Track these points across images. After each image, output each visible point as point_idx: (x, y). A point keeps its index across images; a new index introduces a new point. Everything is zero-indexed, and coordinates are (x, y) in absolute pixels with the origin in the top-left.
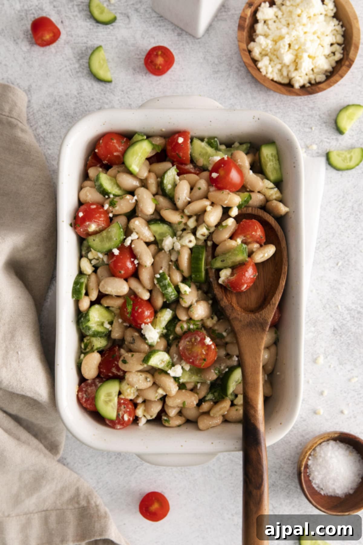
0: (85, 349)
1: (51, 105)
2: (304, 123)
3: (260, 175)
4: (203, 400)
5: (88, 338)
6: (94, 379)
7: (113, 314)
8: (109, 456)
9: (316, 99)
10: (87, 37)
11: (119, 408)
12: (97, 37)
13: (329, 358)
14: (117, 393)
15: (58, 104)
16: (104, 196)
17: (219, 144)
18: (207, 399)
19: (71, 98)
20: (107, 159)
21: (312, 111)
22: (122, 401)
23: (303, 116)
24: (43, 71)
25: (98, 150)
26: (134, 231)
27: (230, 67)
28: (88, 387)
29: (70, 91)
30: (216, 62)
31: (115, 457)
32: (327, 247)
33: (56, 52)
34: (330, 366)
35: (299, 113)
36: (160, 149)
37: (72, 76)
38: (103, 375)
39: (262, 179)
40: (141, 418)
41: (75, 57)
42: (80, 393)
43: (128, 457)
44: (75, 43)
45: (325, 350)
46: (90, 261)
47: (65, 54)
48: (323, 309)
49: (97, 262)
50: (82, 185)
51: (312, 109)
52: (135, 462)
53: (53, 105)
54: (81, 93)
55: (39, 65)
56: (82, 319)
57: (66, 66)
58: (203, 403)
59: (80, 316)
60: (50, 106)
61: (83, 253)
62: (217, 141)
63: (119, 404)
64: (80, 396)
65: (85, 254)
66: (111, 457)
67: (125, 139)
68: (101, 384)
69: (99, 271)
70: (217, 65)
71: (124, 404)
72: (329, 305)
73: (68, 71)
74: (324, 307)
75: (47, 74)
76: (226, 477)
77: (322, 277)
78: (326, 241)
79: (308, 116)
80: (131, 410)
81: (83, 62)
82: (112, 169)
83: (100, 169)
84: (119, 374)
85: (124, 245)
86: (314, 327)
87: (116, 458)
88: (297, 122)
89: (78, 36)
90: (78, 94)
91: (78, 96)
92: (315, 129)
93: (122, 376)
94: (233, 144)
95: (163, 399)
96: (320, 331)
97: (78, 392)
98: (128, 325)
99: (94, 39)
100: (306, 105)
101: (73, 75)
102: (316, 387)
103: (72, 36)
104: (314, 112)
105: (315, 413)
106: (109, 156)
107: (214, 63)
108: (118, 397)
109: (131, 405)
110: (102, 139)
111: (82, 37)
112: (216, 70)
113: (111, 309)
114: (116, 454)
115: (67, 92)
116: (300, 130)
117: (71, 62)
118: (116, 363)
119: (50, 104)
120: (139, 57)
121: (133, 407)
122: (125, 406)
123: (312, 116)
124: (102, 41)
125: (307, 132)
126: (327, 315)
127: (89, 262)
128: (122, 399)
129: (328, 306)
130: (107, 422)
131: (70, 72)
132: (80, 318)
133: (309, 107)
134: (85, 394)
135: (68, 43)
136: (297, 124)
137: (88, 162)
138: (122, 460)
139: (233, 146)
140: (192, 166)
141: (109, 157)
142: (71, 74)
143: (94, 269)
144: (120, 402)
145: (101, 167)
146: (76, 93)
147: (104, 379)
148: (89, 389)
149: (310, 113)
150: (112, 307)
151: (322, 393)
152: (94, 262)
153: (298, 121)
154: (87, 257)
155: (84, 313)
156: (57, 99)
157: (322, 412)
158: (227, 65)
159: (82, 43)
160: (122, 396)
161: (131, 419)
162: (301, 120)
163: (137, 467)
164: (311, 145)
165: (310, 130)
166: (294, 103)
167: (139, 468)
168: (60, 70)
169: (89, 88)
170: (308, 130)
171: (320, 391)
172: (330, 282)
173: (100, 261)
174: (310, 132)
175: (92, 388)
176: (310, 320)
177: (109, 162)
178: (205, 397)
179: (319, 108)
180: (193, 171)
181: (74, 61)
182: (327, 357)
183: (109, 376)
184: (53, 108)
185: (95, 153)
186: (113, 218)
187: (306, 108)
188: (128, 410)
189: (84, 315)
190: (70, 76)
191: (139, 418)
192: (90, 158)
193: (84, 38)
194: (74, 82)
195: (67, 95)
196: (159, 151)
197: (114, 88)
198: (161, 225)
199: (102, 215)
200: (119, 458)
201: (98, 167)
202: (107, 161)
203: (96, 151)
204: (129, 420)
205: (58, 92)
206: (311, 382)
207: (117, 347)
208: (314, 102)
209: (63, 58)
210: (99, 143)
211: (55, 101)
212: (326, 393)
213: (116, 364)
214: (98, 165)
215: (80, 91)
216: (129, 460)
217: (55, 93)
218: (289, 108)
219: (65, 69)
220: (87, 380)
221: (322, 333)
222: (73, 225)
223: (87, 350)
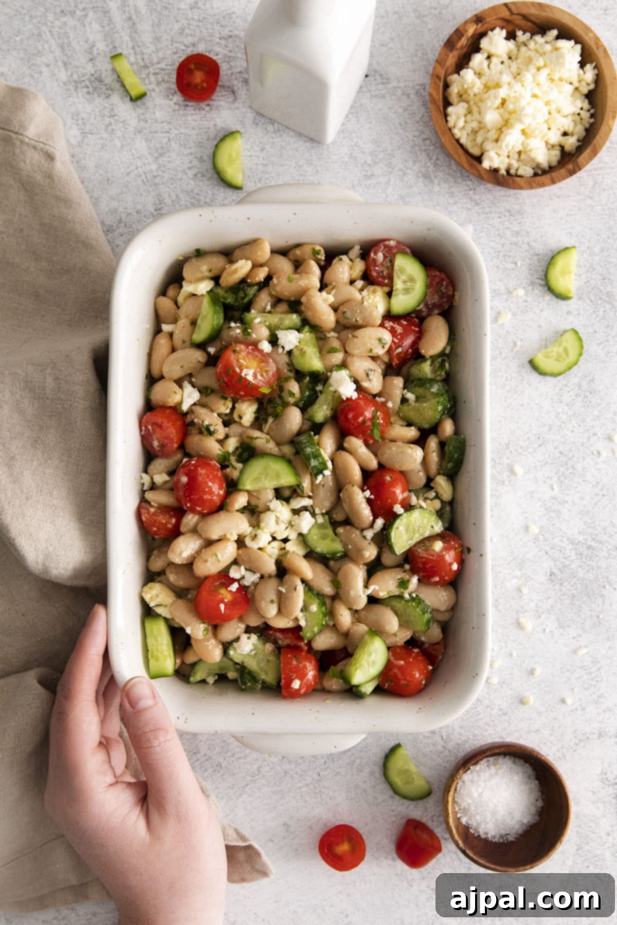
0: (443, 361)
1: (114, 228)
2: (505, 255)
3: (176, 626)
4: (262, 285)
5: (438, 378)
6: (430, 314)
7: (401, 415)
8: (203, 769)
9: (523, 218)
10: (170, 123)
11: (390, 271)
12: (185, 123)
13: (543, 617)
14: (394, 293)
15: (125, 226)
16: (417, 596)
17: (239, 680)
18: (256, 288)
19: (145, 216)
20: (414, 655)
21: (517, 237)
22: (386, 281)
23: (503, 245)
24: (101, 175)
25: (428, 669)
26: (370, 541)
27: (390, 170)
28: (438, 304)
29: (144, 206)
30: (369, 160)
31: (212, 769)
32: (540, 446)
33: (122, 146)
34: (544, 630)
35: (497, 239)
36: (330, 670)
37: (147, 183)
38: (415, 322)
39: (173, 619)
40: (356, 258)
41: (151, 154)
42: (450, 293)
43: (233, 770)
44: (150, 132)
45: (537, 605)
46: (437, 497)
47: (136, 149)
48: (535, 543)
49: (426, 495)
50: (451, 614)
51: (517, 233)
52: (244, 777)
53: (118, 227)
54: (160, 209)
55: (96, 167)
56: (449, 406)
57: (137, 168)
58: (262, 280)
59: (453, 411)
60: (113, 230)
61: (448, 508)
62: (242, 684)
63: (391, 278)
64: (450, 288)
65: (445, 507)
66: (206, 770)
67: (386, 687)
68: (418, 308)
69: (423, 481)
70: (369, 165)
71: (384, 278)
72: (543, 535)
73: (140, 176)
74: (535, 539)
75: (109, 179)
76: (383, 801)
77: (532, 492)
78: (539, 438)
79: (511, 244)
80: (373, 269)
81: (163, 161)
82: (405, 640)
83: (423, 639)
84: (391, 323)
85: (385, 519)
86: (520, 570)
87: (214, 771)
88: (494, 254)
89: (156, 121)
90: (156, 210)
91: (155, 213)
92: (521, 265)
93: (386, 320)
94: (216, 682)
95: (324, 286)
96: (529, 576)
97: (453, 296)
98: (377, 398)
99: (180, 126)
100: (508, 228)
101: (147, 181)
102: (524, 662)
103: (146, 122)
104: (520, 238)
105: (522, 702)
106: (411, 660)
107: (365, 162)
108: (392, 288)
109: (373, 276)
110: (422, 687)
111: (163, 122)
112: (369, 173)
113: (405, 423)
114: (214, 765)
115: (139, 207)
116: (498, 267)
117: (146, 161)
118: (396, 341)
119: (112, 226)
120: (249, 154)
121: (369, 272)
122: (381, 274)
123: (516, 244)
124: (193, 129)
125: (509, 270)
126: (539, 551)
127: (439, 495)
128: (386, 285)
129: (541, 538)
130: (408, 250)
131: (143, 177)
132: (451, 408)
133: (512, 231)
134: (442, 293)
135: (139, 132)
136: (493, 257)
137: (443, 651)
138: (223, 775)
139: (216, 677)
140: (280, 642)
141: (410, 658)
142: (145, 180)
143: (432, 484)
144: (389, 281)
145: (423, 643)
146: (152, 209)
147: (414, 315)
148: (436, 301)
149: (514, 239)
150: (402, 426)
151: (532, 672)
152: (432, 494)
153: (496, 252)
154: (442, 502)
155: (446, 416)
156: (124, 220)
157: (532, 700)
158: (386, 165)
159: (162, 133)
160: (387, 289)
161: (372, 255)
162: (500, 251)
163: (247, 785)
164: (516, 289)
165: (514, 266)
166: (489, 224)
167: (249, 787)
168: (128, 174)
169: (173, 201)
170: (510, 266)
171: (529, 668)
172: (545, 501)
173: (423, 496)
174: (513, 269)
175: (433, 301)
176: (514, 559)
177: (411, 650)
178: (260, 290)
179: (528, 233)
180: (279, 635)
181: (150, 160)
182: (540, 617)
183: (406, 320)
184: (117, 232)
185: (432, 665)
186: (403, 562)
187: (508, 233)
188: (377, 268)
189: (446, 412)
190: (144, 182)
191: (359, 257)
192: (440, 658)
193: (165, 124)
194: (149, 192)
195: (138, 212)
196: (332, 667)
197: (212, 201)
198: (325, 552)
199: (421, 566)
200: (219, 772)
201: (426, 643)
202: (414, 652)
203: (430, 668)
204: (376, 254)
205: (125, 208)
206: (515, 654)
207: (394, 364)
208: (520, 223)
209: (133, 155)
210: (426, 681)
211: (120, 221)
212: (538, 671)
213: (396, 338)
214: (427, 645)
215: (159, 206)
216: (234, 774)
217: (121, 209)
218: (482, 232)
219: (136, 172)
220: (439, 314)
221: (532, 579)
222: (466, 551)
223: (440, 360)
